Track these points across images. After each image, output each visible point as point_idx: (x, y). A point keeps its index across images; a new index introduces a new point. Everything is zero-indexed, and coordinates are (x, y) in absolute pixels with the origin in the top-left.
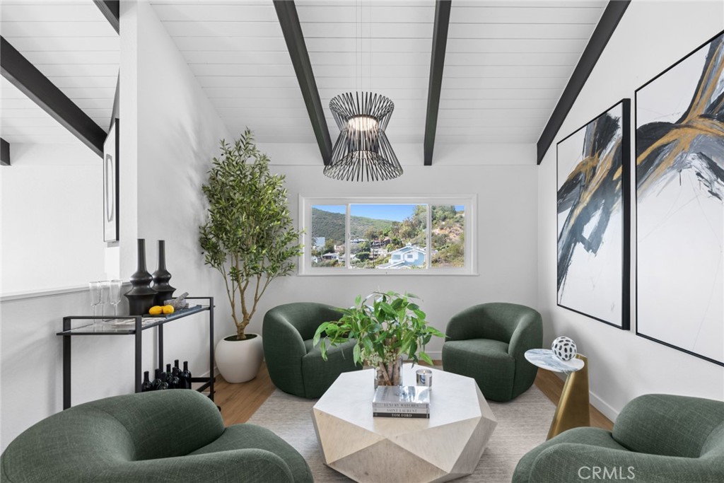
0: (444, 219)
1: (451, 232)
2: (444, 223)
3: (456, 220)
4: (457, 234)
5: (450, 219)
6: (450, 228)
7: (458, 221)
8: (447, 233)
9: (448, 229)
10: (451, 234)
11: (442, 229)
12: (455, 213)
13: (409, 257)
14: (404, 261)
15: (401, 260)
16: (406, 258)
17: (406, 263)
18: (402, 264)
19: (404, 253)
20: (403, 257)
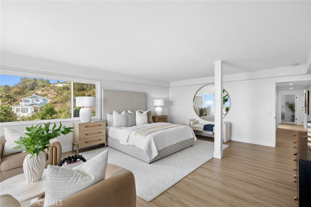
0: (43, 86)
1: (48, 93)
2: (43, 88)
3: (51, 87)
4: (52, 94)
5: (47, 86)
6: (48, 91)
7: (52, 88)
8: (46, 93)
9: (47, 91)
10: (48, 94)
11: (43, 91)
12: (50, 84)
13: (37, 101)
14: (33, 103)
15: (30, 103)
16: (35, 102)
17: (34, 104)
18: (32, 105)
19: (33, 99)
20: (32, 101)
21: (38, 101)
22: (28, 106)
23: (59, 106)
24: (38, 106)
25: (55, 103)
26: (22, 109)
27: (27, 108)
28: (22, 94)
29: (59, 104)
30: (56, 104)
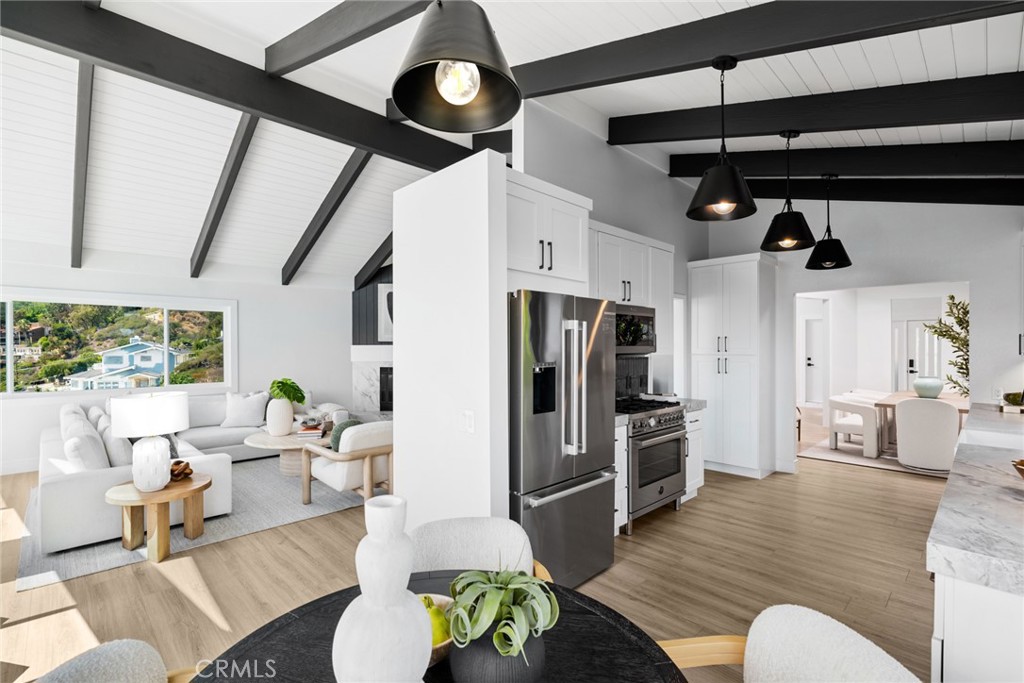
13: (144, 359)
14: (133, 367)
15: (125, 365)
16: (138, 361)
17: (138, 370)
18: (131, 372)
19: (133, 353)
20: (131, 359)
21: (148, 359)
22: (118, 377)
23: (210, 374)
24: (149, 377)
25: (200, 365)
26: (99, 383)
27: (114, 383)
28: (104, 324)
29: (212, 370)
30: (202, 369)
